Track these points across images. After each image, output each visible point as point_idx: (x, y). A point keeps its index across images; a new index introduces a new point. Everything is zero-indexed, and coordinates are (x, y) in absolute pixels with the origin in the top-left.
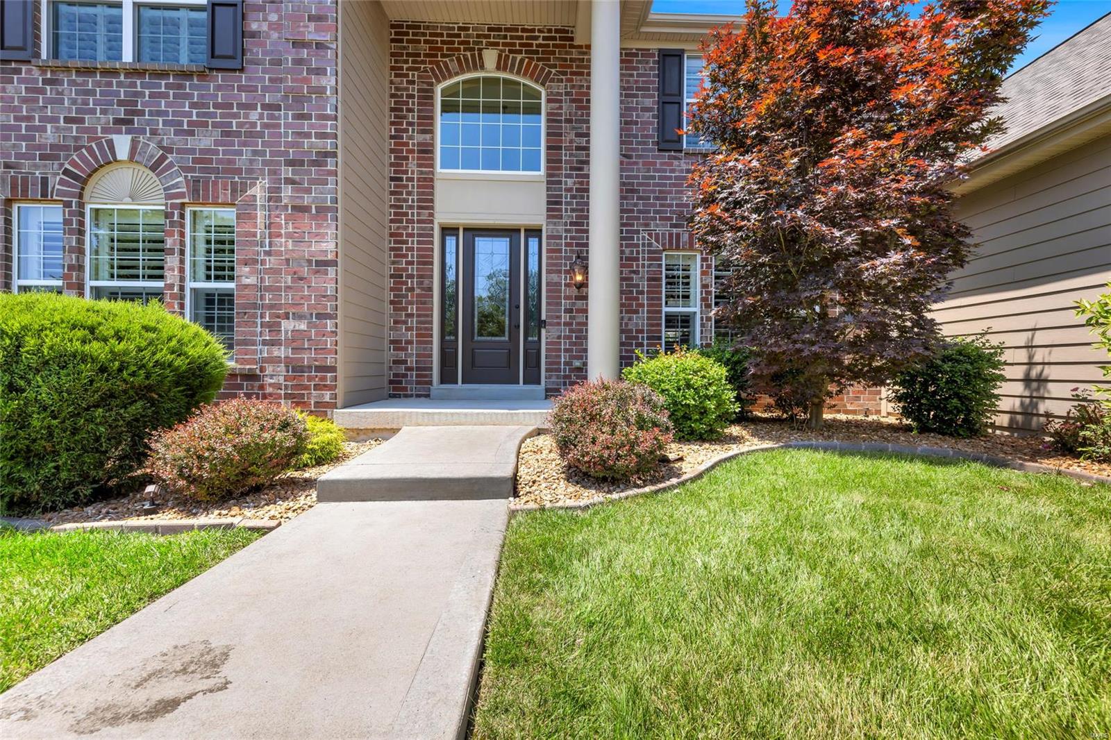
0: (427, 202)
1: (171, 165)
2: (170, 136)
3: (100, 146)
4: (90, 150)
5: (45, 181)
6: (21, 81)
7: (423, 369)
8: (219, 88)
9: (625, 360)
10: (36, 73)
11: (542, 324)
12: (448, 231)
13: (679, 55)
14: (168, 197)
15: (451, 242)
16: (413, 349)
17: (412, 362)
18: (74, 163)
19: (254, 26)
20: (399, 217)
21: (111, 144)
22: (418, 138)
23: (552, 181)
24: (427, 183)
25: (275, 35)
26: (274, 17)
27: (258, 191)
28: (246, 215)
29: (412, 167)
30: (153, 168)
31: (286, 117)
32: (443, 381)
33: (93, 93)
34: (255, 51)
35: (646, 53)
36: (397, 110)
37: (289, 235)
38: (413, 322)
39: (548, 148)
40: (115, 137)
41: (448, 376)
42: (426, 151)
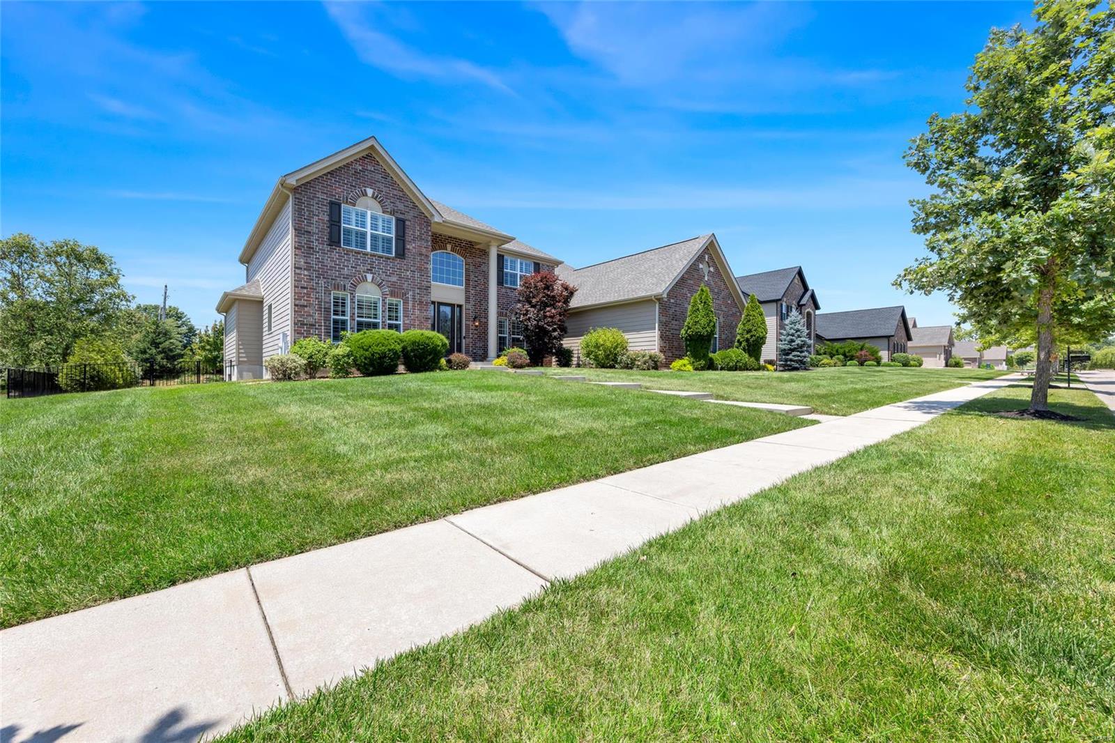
1: (384, 285)
2: (384, 276)
3: (362, 276)
4: (359, 277)
5: (345, 286)
6: (336, 252)
8: (398, 263)
10: (342, 251)
13: (502, 257)
14: (383, 295)
18: (354, 281)
19: (408, 247)
21: (365, 276)
23: (467, 290)
25: (414, 250)
27: (409, 296)
28: (406, 302)
30: (378, 286)
31: (417, 274)
33: (360, 260)
34: (408, 254)
37: (418, 310)
39: (466, 280)
40: (367, 275)
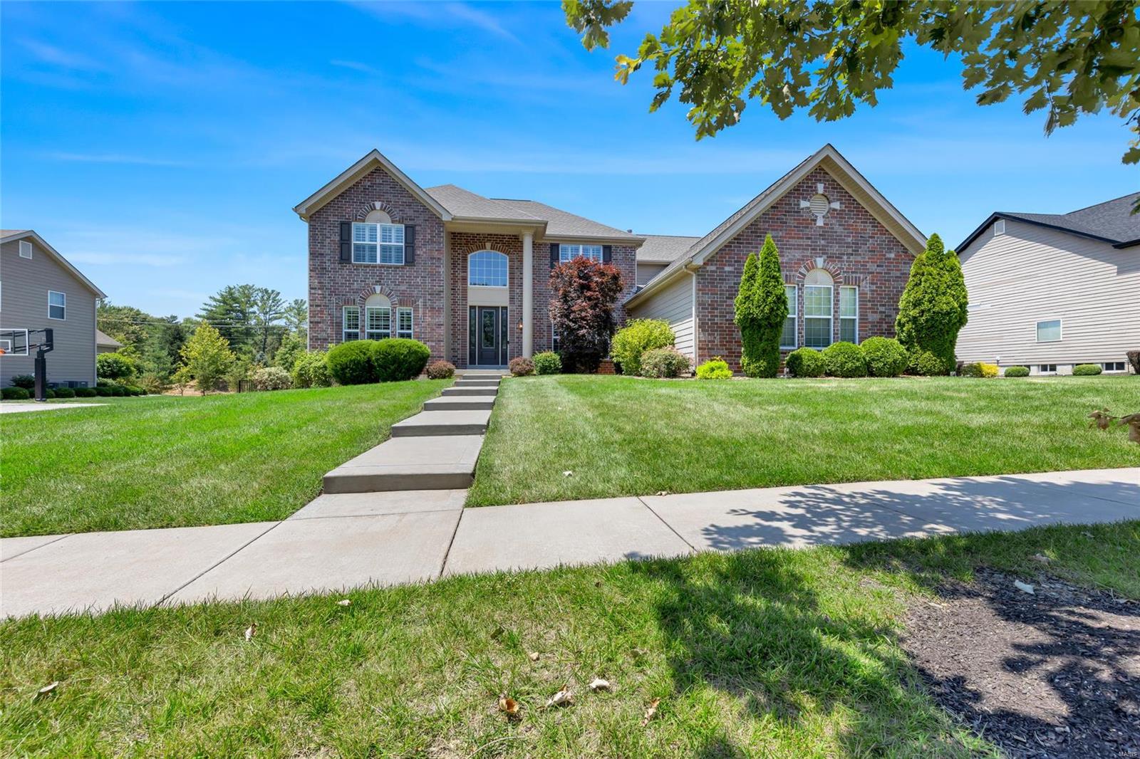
0: (465, 298)
1: (393, 295)
2: (392, 286)
3: (371, 289)
4: (368, 290)
5: (355, 300)
6: (347, 269)
7: (464, 359)
8: (408, 271)
9: (534, 354)
10: (352, 267)
11: (508, 342)
12: (472, 307)
13: (557, 245)
14: (392, 304)
15: (473, 310)
16: (460, 352)
17: (459, 356)
18: (363, 294)
19: (418, 252)
20: (455, 303)
21: (374, 288)
22: (462, 274)
23: (511, 290)
24: (465, 291)
25: (424, 255)
26: (424, 250)
27: (420, 303)
28: (416, 310)
29: (459, 285)
30: (387, 296)
31: (428, 280)
32: (470, 364)
33: (369, 273)
34: (419, 260)
35: (546, 244)
36: (454, 265)
37: (429, 316)
38: (460, 342)
39: (510, 278)
41: (472, 362)
42: (465, 279)
